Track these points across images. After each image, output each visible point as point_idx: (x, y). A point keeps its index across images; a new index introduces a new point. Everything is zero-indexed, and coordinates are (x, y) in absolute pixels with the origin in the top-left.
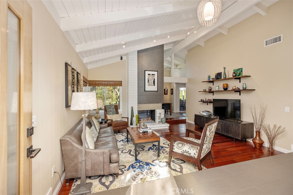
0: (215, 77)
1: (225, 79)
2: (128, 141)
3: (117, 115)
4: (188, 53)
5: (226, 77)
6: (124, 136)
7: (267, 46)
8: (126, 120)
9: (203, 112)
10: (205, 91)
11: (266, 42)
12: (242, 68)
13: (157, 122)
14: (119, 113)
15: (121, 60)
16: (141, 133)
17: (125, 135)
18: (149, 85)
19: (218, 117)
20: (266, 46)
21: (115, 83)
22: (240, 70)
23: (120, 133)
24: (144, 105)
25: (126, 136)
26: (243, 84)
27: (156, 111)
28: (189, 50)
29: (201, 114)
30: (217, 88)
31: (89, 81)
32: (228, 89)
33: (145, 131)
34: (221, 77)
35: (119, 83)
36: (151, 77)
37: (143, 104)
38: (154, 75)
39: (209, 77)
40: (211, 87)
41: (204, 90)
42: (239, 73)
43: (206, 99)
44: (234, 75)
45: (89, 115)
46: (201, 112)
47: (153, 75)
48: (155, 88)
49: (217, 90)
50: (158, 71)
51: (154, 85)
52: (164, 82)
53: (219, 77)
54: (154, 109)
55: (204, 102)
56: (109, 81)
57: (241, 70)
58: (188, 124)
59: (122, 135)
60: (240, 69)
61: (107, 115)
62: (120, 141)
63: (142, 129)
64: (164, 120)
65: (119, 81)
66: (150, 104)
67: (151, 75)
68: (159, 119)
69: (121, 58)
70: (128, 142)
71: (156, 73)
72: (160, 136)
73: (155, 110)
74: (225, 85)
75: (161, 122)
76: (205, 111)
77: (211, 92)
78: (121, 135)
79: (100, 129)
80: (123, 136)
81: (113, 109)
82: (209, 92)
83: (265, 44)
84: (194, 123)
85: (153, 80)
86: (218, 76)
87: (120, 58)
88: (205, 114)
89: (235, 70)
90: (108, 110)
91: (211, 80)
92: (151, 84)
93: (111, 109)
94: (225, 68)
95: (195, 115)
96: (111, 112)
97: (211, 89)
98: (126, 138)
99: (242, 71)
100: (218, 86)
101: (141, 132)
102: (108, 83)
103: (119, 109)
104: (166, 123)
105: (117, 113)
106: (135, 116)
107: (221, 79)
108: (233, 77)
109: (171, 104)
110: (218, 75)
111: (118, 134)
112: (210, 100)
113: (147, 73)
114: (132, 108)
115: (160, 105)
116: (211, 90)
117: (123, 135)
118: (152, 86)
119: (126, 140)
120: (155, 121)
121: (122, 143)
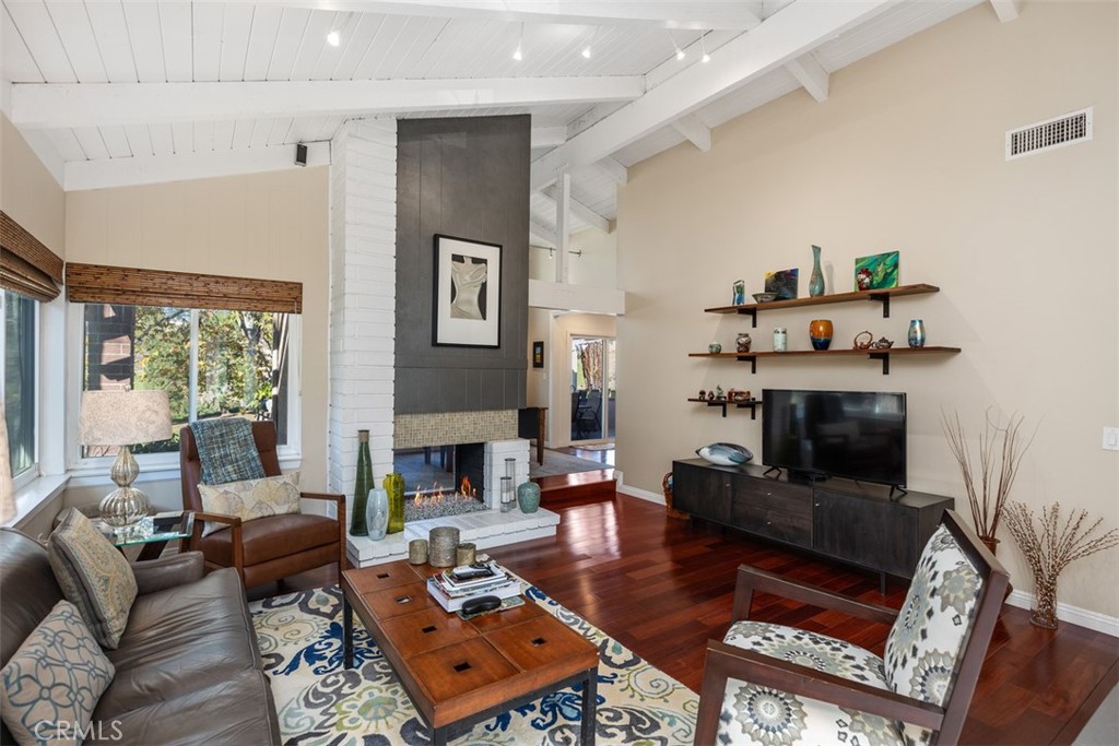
0: (763, 292)
1: (821, 299)
2: (348, 657)
3: (272, 481)
4: (628, 180)
5: (822, 292)
6: (317, 612)
7: (1019, 155)
8: (328, 510)
9: (714, 448)
10: (716, 354)
11: (1015, 137)
12: (897, 253)
13: (496, 505)
14: (283, 466)
15: (299, 167)
16: (453, 614)
17: (326, 602)
18: (458, 313)
19: (784, 470)
20: (1015, 156)
21: (260, 290)
22: (889, 261)
23: (293, 596)
24: (426, 417)
25: (331, 616)
26: (913, 322)
27: (487, 449)
28: (633, 166)
29: (702, 459)
30: (779, 338)
31: (70, 265)
32: (834, 346)
33: (480, 594)
34: (794, 290)
35: (284, 294)
36: (468, 277)
37: (425, 413)
38: (485, 261)
39: (740, 290)
40: (747, 335)
41: (711, 347)
42: (881, 275)
43: (719, 389)
44: (867, 280)
45: (72, 485)
46: (705, 452)
47: (476, 261)
48: (484, 332)
49: (779, 347)
50: (500, 247)
51: (484, 318)
52: (530, 304)
53: (785, 291)
54: (482, 440)
55: (711, 403)
56: (217, 279)
57: (892, 261)
58: (624, 503)
59: (304, 607)
60: (889, 255)
61: (201, 487)
62: (294, 665)
63: (459, 586)
64: (532, 492)
65: (286, 283)
66: (458, 415)
67: (468, 262)
68: (508, 490)
69: (301, 154)
70: (349, 665)
71: (491, 254)
72: (531, 589)
73: (481, 445)
74: (821, 328)
75: (518, 503)
76: (720, 444)
77: (746, 356)
78: (295, 611)
79: (137, 596)
80: (307, 616)
81: (244, 444)
82: (741, 358)
83: (1009, 149)
84: (660, 499)
85: (478, 290)
86: (782, 286)
87: (292, 151)
88: (722, 459)
89: (863, 259)
90: (209, 451)
91: (749, 301)
92: (464, 308)
93: (232, 450)
94: (817, 250)
95: (674, 463)
96: (230, 468)
97: (750, 342)
98: (335, 630)
99: (896, 266)
100: (783, 330)
101: (454, 606)
102: (212, 286)
103: (285, 442)
104: (542, 511)
105: (271, 468)
106: (379, 482)
107: (792, 301)
108: (861, 289)
109: (544, 409)
110: (780, 284)
111: (278, 600)
112: (741, 393)
113: (448, 248)
114: (364, 434)
115: (510, 417)
116: (747, 350)
117: (312, 604)
118: (477, 319)
119: (337, 643)
120: (482, 501)
121: (306, 677)
